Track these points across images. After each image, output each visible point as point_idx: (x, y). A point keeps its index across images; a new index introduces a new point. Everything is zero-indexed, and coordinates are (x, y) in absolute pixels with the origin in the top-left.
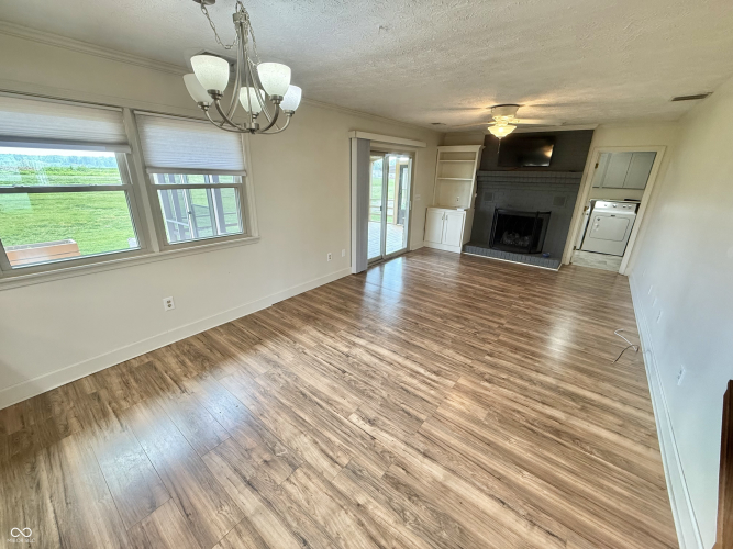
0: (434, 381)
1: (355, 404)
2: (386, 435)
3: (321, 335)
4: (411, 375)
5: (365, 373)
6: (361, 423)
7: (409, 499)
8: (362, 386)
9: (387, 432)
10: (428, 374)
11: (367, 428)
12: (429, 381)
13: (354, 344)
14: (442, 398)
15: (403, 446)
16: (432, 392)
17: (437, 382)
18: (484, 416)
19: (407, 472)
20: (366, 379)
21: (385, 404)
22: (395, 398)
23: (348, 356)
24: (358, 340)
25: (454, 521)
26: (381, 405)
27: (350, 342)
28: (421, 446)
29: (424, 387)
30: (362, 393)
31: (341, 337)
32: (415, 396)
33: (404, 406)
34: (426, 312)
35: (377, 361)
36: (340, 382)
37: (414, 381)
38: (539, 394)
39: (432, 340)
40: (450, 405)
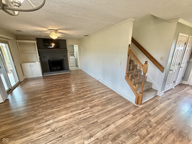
0: (85, 111)
1: (80, 139)
2: (98, 134)
3: (26, 138)
4: (80, 115)
5: (68, 128)
6: (90, 141)
7: (119, 137)
8: (74, 132)
9: (97, 133)
10: (82, 111)
11: (93, 139)
12: (85, 112)
13: (49, 125)
14: (92, 112)
15: (103, 131)
16: (89, 113)
17: (86, 110)
18: (101, 108)
19: (112, 134)
20: (71, 129)
21: (86, 128)
22: (85, 124)
23: (54, 131)
24: (48, 123)
25: (125, 129)
26: (86, 130)
27: (46, 126)
28: (105, 126)
29: (86, 114)
30: (76, 134)
31: (38, 129)
32: (88, 118)
33: (90, 123)
34: (57, 96)
35: (65, 121)
36: (65, 141)
37: (82, 115)
38: (100, 96)
39: (70, 102)
40: (95, 112)
